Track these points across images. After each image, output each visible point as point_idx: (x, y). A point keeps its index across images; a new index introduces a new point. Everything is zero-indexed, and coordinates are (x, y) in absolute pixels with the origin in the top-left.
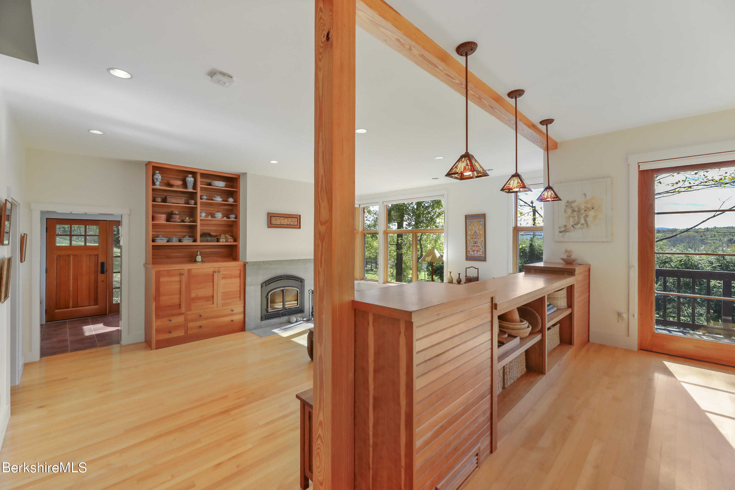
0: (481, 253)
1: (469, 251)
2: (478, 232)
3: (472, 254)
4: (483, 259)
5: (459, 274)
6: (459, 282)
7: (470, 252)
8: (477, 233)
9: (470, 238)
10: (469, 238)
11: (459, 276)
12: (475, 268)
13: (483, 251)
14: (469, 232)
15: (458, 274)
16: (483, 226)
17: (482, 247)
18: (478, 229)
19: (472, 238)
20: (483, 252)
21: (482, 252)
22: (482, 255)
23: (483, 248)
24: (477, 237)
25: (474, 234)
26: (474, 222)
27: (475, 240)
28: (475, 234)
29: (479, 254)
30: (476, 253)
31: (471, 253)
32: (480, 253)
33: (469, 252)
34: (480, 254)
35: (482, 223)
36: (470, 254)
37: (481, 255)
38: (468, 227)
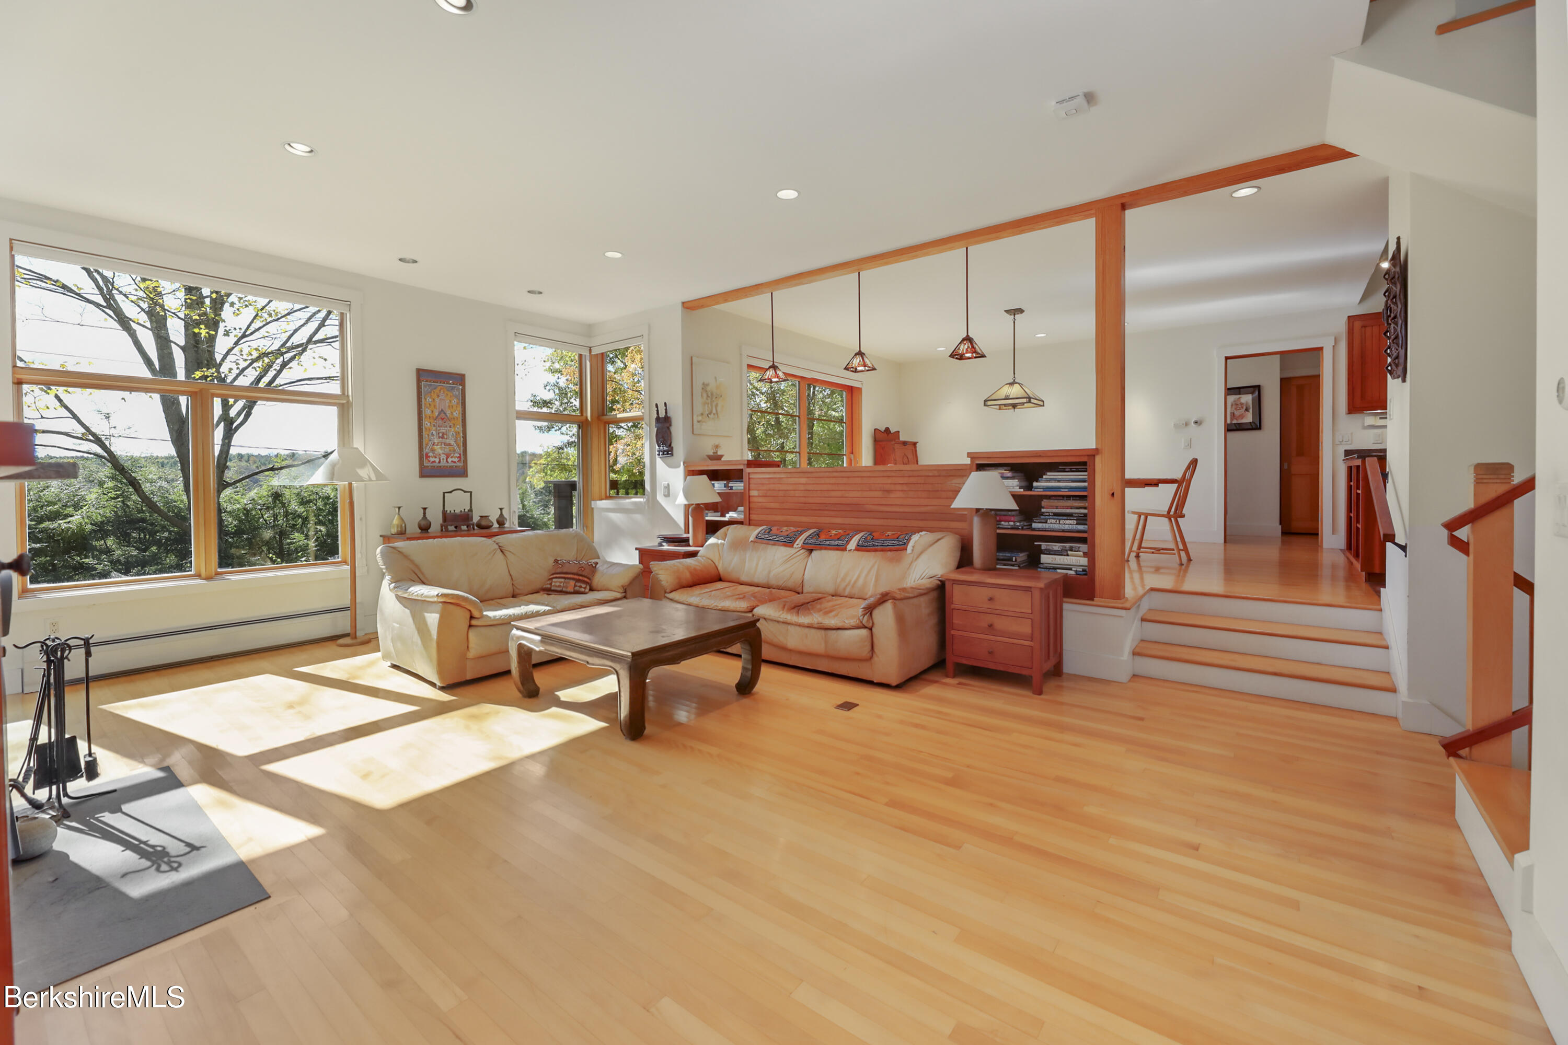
0: (456, 460)
1: (427, 454)
2: (448, 413)
3: (434, 462)
4: (462, 472)
5: (425, 509)
6: (425, 528)
7: (429, 457)
8: (445, 414)
9: (429, 424)
10: (426, 424)
11: (425, 513)
12: (465, 492)
13: (460, 455)
14: (427, 412)
15: (422, 510)
16: (459, 400)
17: (458, 445)
18: (449, 406)
19: (434, 426)
20: (460, 457)
21: (458, 457)
22: (458, 464)
23: (459, 448)
24: (446, 424)
25: (439, 415)
26: (439, 388)
27: (444, 431)
28: (443, 415)
29: (452, 461)
30: (445, 461)
31: (432, 459)
32: (453, 459)
33: (427, 457)
34: (455, 462)
35: (457, 393)
36: (429, 461)
37: (456, 464)
38: (425, 399)
